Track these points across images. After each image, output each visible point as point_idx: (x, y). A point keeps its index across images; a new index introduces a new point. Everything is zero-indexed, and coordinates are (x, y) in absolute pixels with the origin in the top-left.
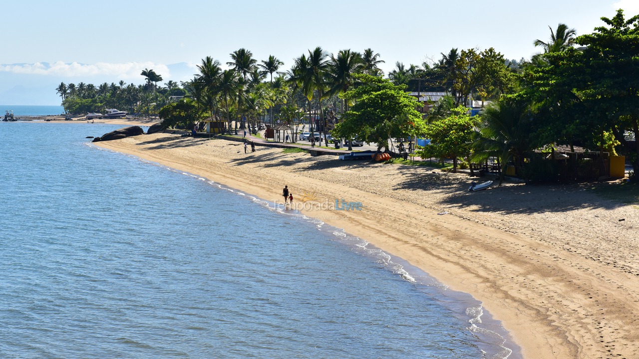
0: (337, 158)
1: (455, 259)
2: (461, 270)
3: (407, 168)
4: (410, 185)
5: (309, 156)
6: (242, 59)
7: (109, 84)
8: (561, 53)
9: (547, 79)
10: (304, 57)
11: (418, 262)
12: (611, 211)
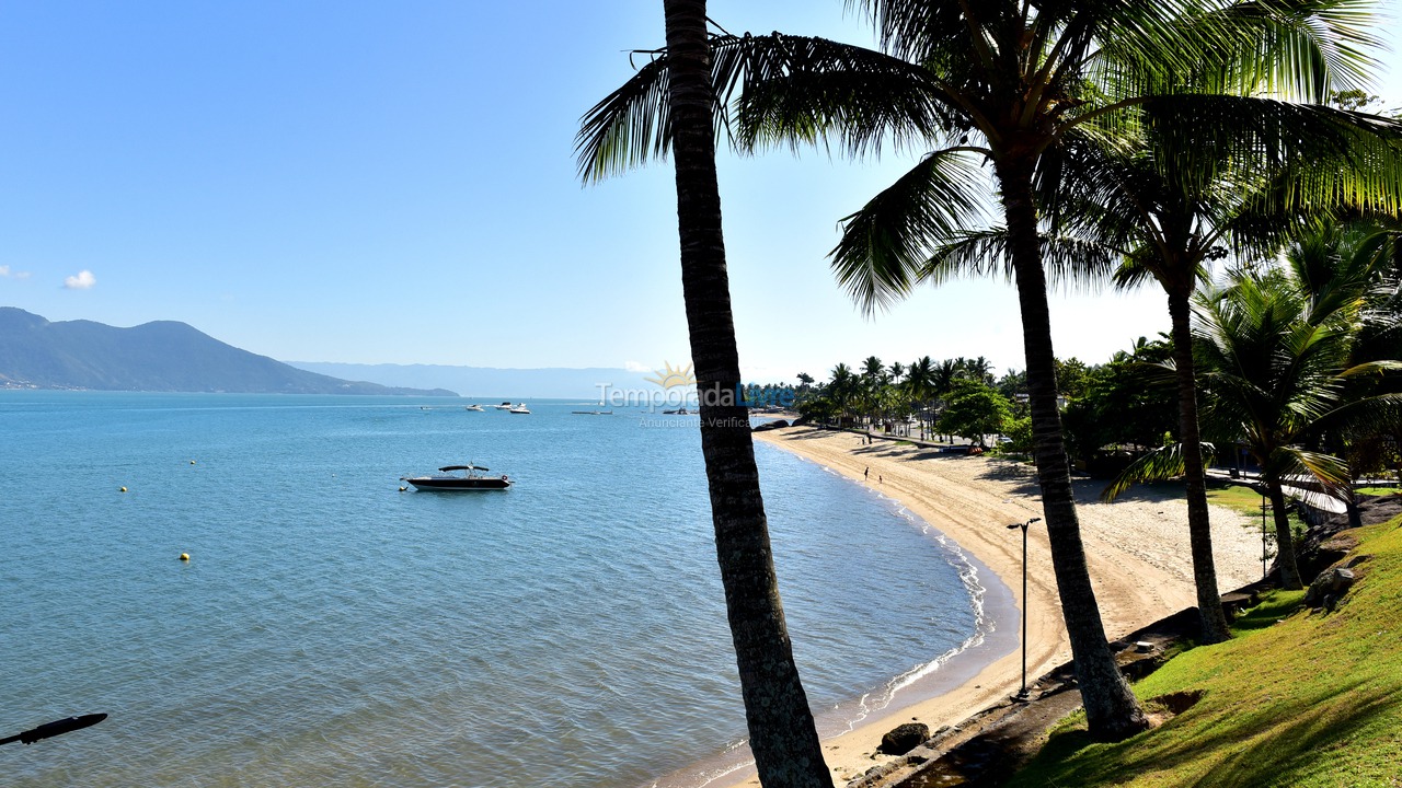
0: (937, 450)
1: (999, 542)
2: (1002, 553)
3: (995, 461)
4: (991, 476)
5: (916, 448)
6: (873, 365)
7: (772, 385)
8: (1121, 363)
9: (1109, 386)
10: (915, 364)
11: (967, 544)
12: (1156, 504)
